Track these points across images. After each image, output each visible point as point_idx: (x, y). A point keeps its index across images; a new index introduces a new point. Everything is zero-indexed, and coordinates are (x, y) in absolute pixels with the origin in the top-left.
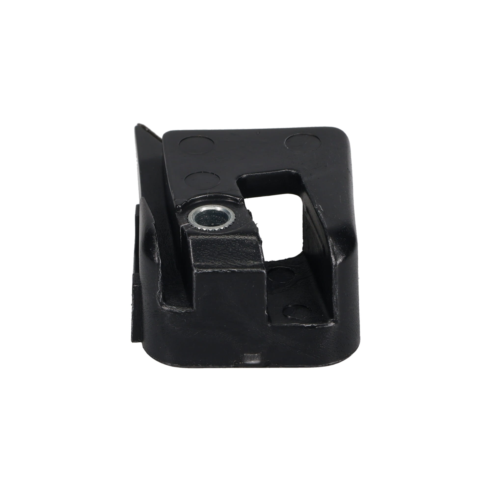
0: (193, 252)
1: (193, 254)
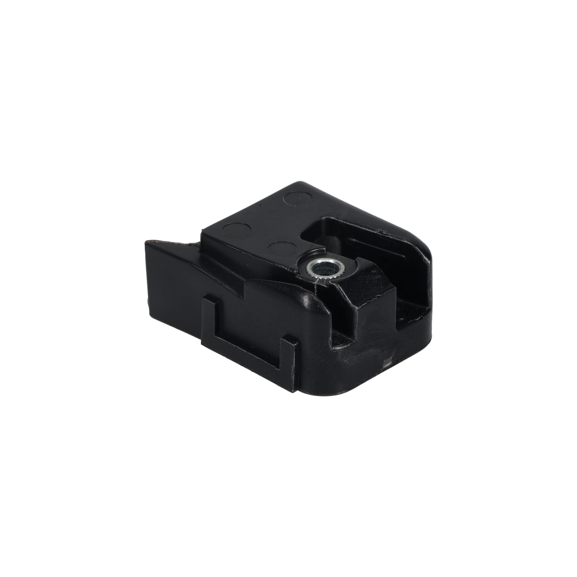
0: (347, 295)
1: (347, 296)
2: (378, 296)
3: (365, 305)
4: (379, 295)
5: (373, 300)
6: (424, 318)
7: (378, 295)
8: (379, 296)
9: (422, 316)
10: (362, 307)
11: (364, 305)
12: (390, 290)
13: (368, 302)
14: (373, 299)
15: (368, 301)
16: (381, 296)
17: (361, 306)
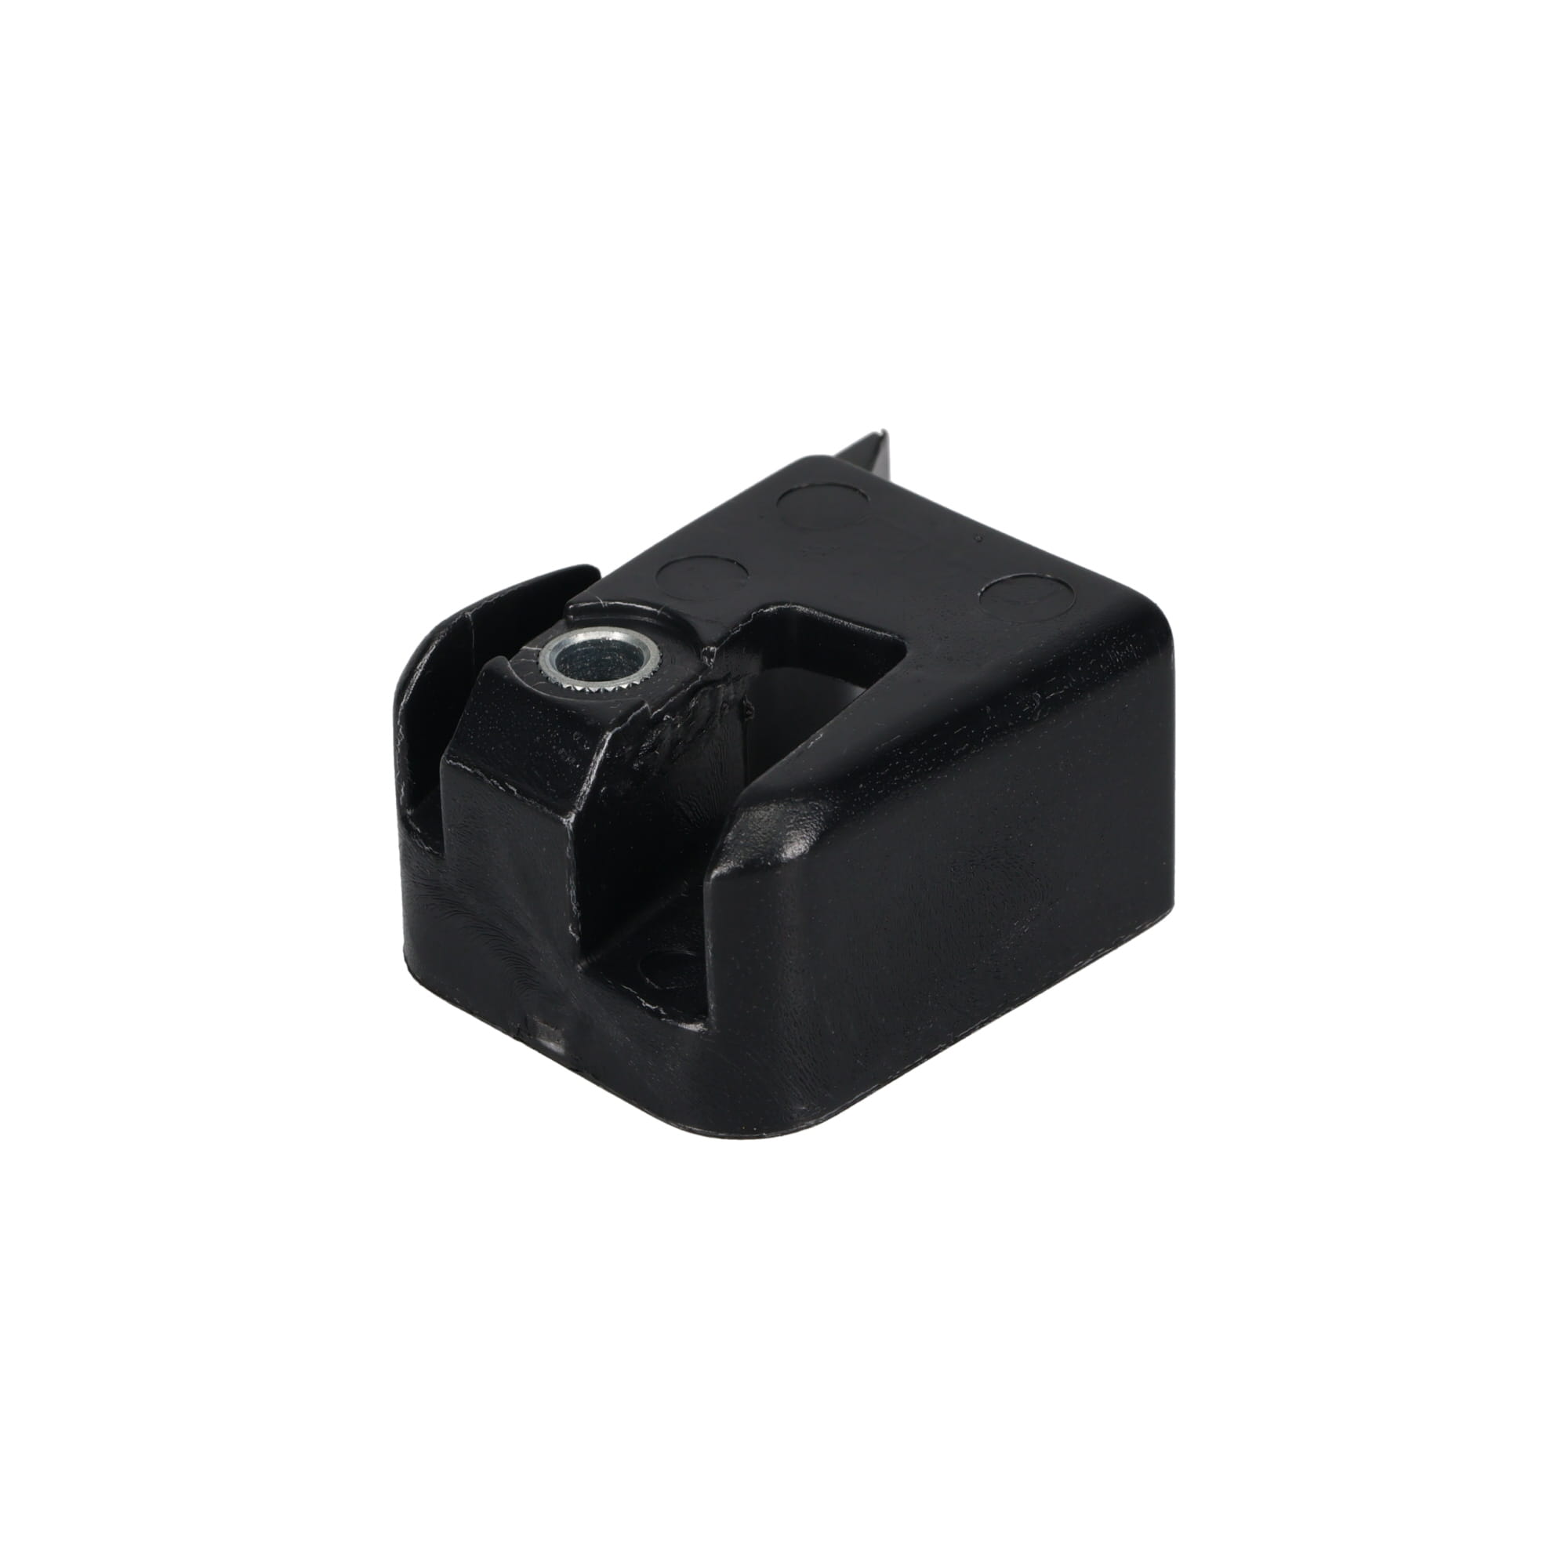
2: (512, 788)
3: (464, 769)
4: (515, 790)
5: (492, 782)
6: (663, 1019)
7: (516, 788)
8: (513, 792)
9: (663, 1013)
10: (455, 767)
11: (463, 767)
12: (546, 810)
13: (476, 774)
14: (495, 782)
15: (480, 773)
16: (516, 797)
17: (455, 764)
